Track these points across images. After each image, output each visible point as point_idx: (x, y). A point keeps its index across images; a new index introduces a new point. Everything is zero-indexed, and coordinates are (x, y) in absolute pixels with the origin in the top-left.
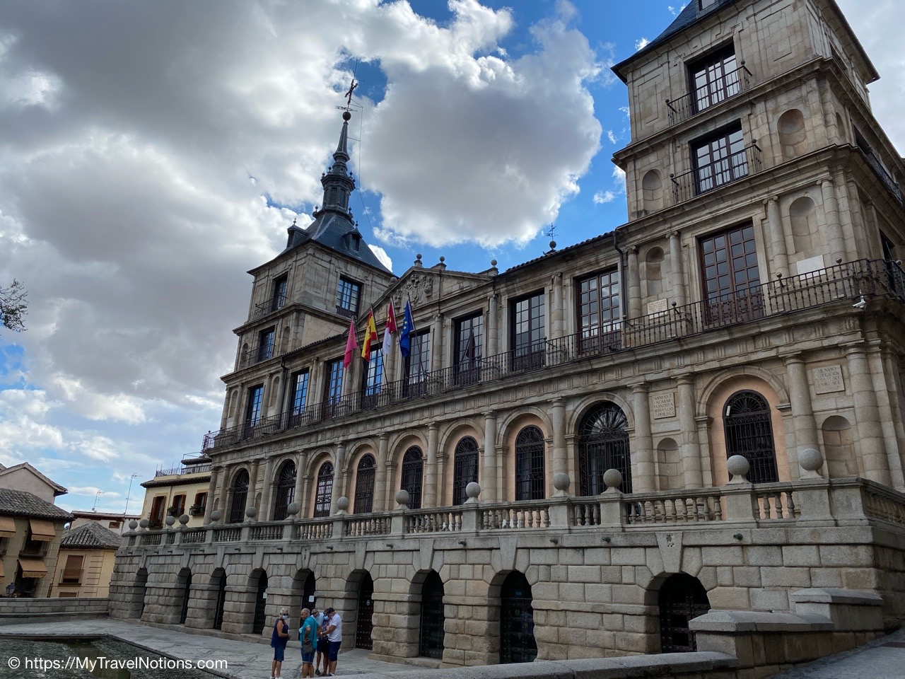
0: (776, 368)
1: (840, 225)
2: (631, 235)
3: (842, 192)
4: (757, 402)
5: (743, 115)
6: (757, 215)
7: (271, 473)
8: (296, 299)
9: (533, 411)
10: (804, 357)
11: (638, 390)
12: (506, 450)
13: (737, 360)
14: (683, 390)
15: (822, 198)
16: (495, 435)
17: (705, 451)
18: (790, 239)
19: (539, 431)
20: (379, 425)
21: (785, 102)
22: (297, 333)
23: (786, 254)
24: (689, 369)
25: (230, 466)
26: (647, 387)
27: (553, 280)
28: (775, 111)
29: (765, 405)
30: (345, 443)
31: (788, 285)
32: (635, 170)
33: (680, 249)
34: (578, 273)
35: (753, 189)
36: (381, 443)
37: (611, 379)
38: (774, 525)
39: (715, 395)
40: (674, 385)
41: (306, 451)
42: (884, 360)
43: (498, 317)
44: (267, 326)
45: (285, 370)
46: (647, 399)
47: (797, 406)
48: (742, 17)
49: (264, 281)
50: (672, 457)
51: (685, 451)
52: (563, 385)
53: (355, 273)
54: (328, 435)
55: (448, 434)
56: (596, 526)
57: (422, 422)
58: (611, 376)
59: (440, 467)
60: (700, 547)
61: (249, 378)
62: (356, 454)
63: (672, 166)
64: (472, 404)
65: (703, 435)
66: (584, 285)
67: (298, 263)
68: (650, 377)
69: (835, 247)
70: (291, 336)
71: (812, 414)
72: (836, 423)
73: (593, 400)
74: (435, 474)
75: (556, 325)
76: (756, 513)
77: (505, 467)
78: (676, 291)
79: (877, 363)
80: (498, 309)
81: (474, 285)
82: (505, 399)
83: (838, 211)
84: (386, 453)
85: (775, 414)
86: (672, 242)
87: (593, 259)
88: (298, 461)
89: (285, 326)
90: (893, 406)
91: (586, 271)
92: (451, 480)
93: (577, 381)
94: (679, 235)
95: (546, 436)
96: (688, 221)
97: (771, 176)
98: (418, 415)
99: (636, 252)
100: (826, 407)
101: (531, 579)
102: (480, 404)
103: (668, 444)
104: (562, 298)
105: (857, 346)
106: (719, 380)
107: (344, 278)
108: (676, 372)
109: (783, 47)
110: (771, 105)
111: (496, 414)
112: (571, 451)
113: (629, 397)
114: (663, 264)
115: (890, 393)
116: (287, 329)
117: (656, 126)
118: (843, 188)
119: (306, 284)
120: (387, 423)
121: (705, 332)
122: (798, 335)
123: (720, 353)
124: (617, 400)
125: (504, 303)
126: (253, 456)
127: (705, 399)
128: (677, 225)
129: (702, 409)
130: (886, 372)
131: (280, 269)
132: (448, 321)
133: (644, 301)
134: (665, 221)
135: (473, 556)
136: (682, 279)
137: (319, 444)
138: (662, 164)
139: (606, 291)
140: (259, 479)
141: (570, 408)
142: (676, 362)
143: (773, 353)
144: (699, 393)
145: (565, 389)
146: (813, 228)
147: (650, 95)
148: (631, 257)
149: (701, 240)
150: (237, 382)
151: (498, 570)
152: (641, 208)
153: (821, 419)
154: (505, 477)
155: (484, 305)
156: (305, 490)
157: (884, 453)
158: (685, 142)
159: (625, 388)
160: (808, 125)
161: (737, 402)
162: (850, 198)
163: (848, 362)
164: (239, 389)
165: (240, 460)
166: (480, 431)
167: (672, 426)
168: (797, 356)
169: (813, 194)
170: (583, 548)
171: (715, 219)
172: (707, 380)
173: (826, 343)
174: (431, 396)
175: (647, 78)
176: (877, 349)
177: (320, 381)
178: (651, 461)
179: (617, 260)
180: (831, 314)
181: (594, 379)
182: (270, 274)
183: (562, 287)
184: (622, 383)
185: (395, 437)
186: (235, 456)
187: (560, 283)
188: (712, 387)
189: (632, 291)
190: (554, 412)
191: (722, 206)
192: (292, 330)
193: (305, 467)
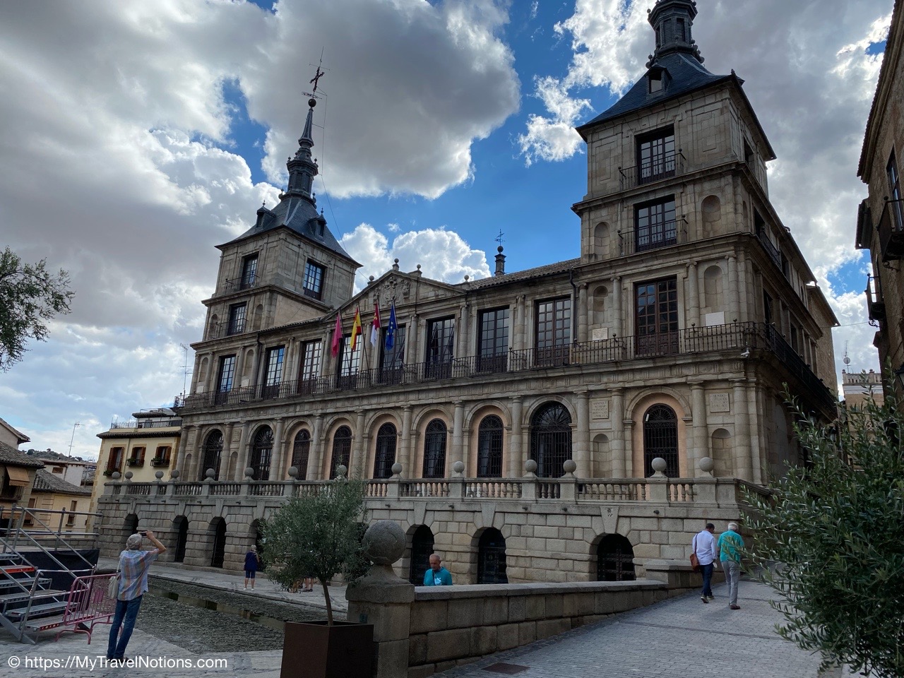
0: (684, 390)
1: (738, 292)
2: (583, 274)
3: (741, 266)
4: (668, 413)
5: (677, 192)
6: (680, 274)
7: (247, 436)
8: (267, 280)
9: (496, 404)
10: (705, 385)
11: (582, 396)
12: (471, 433)
13: (657, 382)
14: (616, 400)
15: (727, 268)
16: (463, 420)
17: (629, 446)
18: (702, 296)
19: (499, 419)
20: (357, 403)
21: (708, 188)
22: (270, 311)
23: (699, 307)
24: (621, 385)
25: (202, 426)
26: (589, 395)
27: (517, 300)
28: (701, 194)
29: (674, 416)
30: (323, 416)
31: (699, 333)
32: (589, 220)
33: (621, 290)
34: (538, 297)
35: (679, 254)
36: (359, 418)
37: (561, 385)
38: (680, 505)
39: (638, 406)
40: (609, 395)
41: (284, 419)
42: (757, 392)
43: (468, 324)
44: (237, 302)
45: (260, 345)
46: (587, 403)
47: (697, 421)
48: (682, 110)
49: (232, 257)
50: (604, 447)
51: (614, 445)
52: (523, 386)
53: (320, 257)
54: (307, 407)
55: (420, 415)
56: (556, 499)
57: (397, 405)
58: (561, 383)
59: (413, 442)
60: (630, 517)
61: (221, 348)
62: (333, 425)
63: (619, 223)
64: (444, 393)
65: (628, 434)
66: (542, 308)
67: (269, 245)
68: (592, 388)
69: (733, 307)
70: (265, 314)
71: (706, 426)
72: (721, 433)
74: (408, 448)
75: (518, 337)
76: (669, 497)
77: (470, 446)
78: (616, 323)
79: (752, 395)
80: (469, 317)
81: (449, 295)
82: (473, 392)
83: (737, 281)
84: (363, 427)
85: (680, 423)
86: (615, 285)
87: (551, 288)
88: (275, 427)
89: (257, 304)
90: (759, 425)
91: (545, 296)
92: (422, 452)
93: (533, 384)
94: (621, 279)
95: (505, 424)
96: (629, 270)
97: (693, 247)
98: (394, 398)
99: (586, 288)
100: (716, 422)
101: (505, 534)
102: (451, 395)
103: (601, 438)
104: (524, 316)
105: (741, 381)
106: (643, 395)
107: (311, 262)
108: (612, 385)
109: (711, 142)
110: (698, 188)
111: (464, 404)
112: (526, 437)
113: (574, 400)
114: (606, 299)
115: (758, 415)
116: (260, 307)
117: (608, 185)
118: (743, 264)
119: (278, 267)
120: (365, 402)
121: (636, 359)
122: (702, 369)
123: (645, 375)
125: (474, 313)
126: (228, 419)
127: (631, 408)
128: (620, 272)
129: (629, 415)
130: (757, 402)
131: (250, 248)
132: (423, 321)
133: (590, 327)
134: (611, 268)
135: (459, 516)
136: (621, 315)
137: (297, 414)
138: (611, 219)
139: (559, 315)
140: (234, 440)
141: (526, 404)
142: (612, 378)
143: (683, 380)
144: (628, 403)
145: (524, 389)
146: (719, 290)
147: (606, 158)
148: (582, 291)
149: (636, 285)
150: (208, 350)
151: (480, 527)
152: (592, 252)
153: (712, 430)
154: (470, 453)
155: (457, 312)
156: (283, 452)
157: (750, 456)
158: (631, 204)
159: (571, 393)
160: (722, 210)
161: (653, 411)
162: (746, 271)
163: (733, 392)
164: (209, 357)
165: (214, 422)
166: (450, 416)
167: (605, 425)
168: (700, 384)
169: (721, 264)
170: (546, 514)
171: (650, 272)
172: (634, 394)
173: (720, 377)
174: (408, 384)
175: (604, 142)
176: (754, 385)
177: (296, 358)
178: (588, 450)
179: (571, 292)
180: (726, 357)
181: (548, 384)
182: (239, 251)
183: (525, 307)
184: (570, 389)
185: (371, 414)
186: (208, 417)
187: (523, 303)
188: (637, 400)
189: (581, 319)
190: (514, 407)
191: (656, 262)
192: (266, 308)
193: (282, 433)
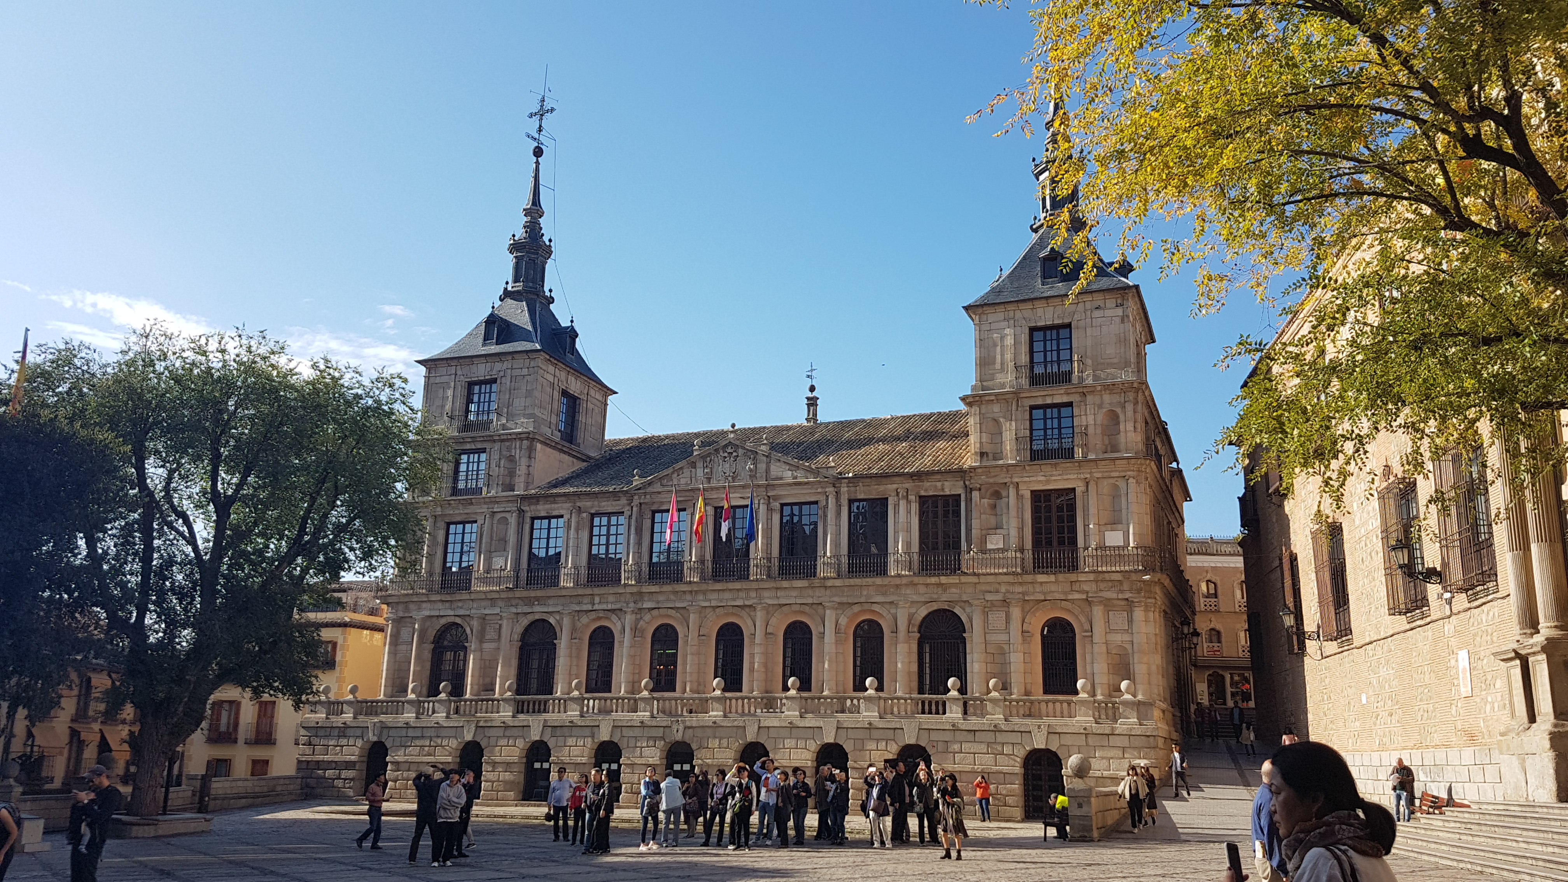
0: (1085, 606)
1: (1137, 514)
2: (977, 475)
3: (1141, 488)
4: (1067, 627)
6: (1080, 487)
7: (512, 633)
9: (876, 608)
10: (1108, 603)
11: (979, 606)
12: (845, 638)
13: (1057, 596)
14: (1015, 612)
15: (1126, 487)
16: (836, 625)
17: (1028, 658)
18: (1102, 513)
19: (879, 625)
20: (687, 597)
21: (1108, 401)
22: (529, 466)
23: (1099, 524)
24: (1020, 597)
25: (427, 618)
26: (985, 604)
27: (898, 493)
28: (1100, 407)
29: (1073, 630)
30: (636, 611)
31: (1100, 551)
32: (980, 414)
33: (1017, 497)
34: (923, 493)
35: (1080, 467)
39: (1037, 618)
40: (1006, 605)
41: (574, 614)
42: (1156, 614)
43: (839, 513)
44: (468, 447)
45: (521, 512)
46: (985, 615)
47: (1097, 637)
48: (1080, 309)
49: (446, 379)
51: (1013, 657)
52: (910, 591)
53: (574, 386)
55: (777, 616)
57: (747, 603)
58: (955, 591)
59: (770, 647)
60: (1059, 734)
61: (449, 510)
62: (650, 623)
63: (1014, 422)
64: (809, 593)
65: (1027, 646)
67: (515, 372)
68: (989, 598)
69: (1133, 529)
71: (1106, 643)
73: (935, 606)
74: (765, 653)
75: (901, 535)
76: (1094, 715)
77: (844, 654)
78: (1014, 532)
79: (1151, 615)
80: (837, 506)
81: (811, 477)
82: (849, 594)
83: (1137, 503)
84: (699, 627)
85: (1079, 638)
86: (1012, 492)
87: (939, 484)
88: (560, 623)
89: (506, 454)
90: (1155, 644)
91: (931, 493)
92: (780, 659)
94: (1018, 485)
95: (887, 631)
96: (1027, 477)
98: (742, 595)
99: (979, 489)
100: (1115, 638)
101: (931, 750)
102: (819, 595)
103: (997, 649)
104: (909, 512)
105: (1140, 602)
106: (1042, 608)
107: (563, 393)
108: (1010, 597)
109: (1110, 351)
110: (1097, 399)
111: (838, 606)
112: (914, 646)
113: (969, 609)
114: (1004, 505)
115: (1155, 634)
116: (510, 459)
117: (998, 376)
118: (1141, 485)
119: (535, 405)
120: (700, 597)
122: (1102, 587)
123: (1045, 589)
124: (957, 610)
125: (844, 502)
126: (476, 610)
127: (1030, 620)
128: (1017, 478)
129: (1027, 627)
131: (480, 371)
132: (776, 505)
133: (984, 532)
134: (1007, 472)
135: (877, 734)
136: (1018, 524)
137: (596, 607)
138: (1005, 417)
140: (487, 637)
141: (913, 610)
142: (1011, 589)
143: (1084, 596)
144: (1027, 615)
145: (911, 594)
146: (1117, 508)
147: (995, 345)
148: (975, 493)
149: (1032, 493)
151: (903, 744)
152: (984, 450)
154: (844, 661)
155: (820, 499)
156: (573, 653)
158: (1026, 404)
159: (966, 602)
160: (1122, 426)
161: (1052, 624)
162: (1145, 492)
163: (1132, 611)
165: (452, 613)
166: (819, 619)
167: (1003, 637)
168: (1100, 602)
169: (1120, 483)
170: (974, 731)
171: (1048, 482)
172: (1032, 606)
173: (1120, 596)
175: (993, 326)
176: (1152, 605)
177: (584, 534)
178: (985, 661)
179: (961, 491)
180: (1127, 578)
181: (939, 591)
182: (459, 373)
184: (965, 598)
185: (707, 611)
186: (437, 606)
188: (1037, 613)
189: (975, 523)
190: (900, 613)
191: (1054, 473)
192: (522, 461)
